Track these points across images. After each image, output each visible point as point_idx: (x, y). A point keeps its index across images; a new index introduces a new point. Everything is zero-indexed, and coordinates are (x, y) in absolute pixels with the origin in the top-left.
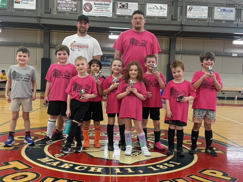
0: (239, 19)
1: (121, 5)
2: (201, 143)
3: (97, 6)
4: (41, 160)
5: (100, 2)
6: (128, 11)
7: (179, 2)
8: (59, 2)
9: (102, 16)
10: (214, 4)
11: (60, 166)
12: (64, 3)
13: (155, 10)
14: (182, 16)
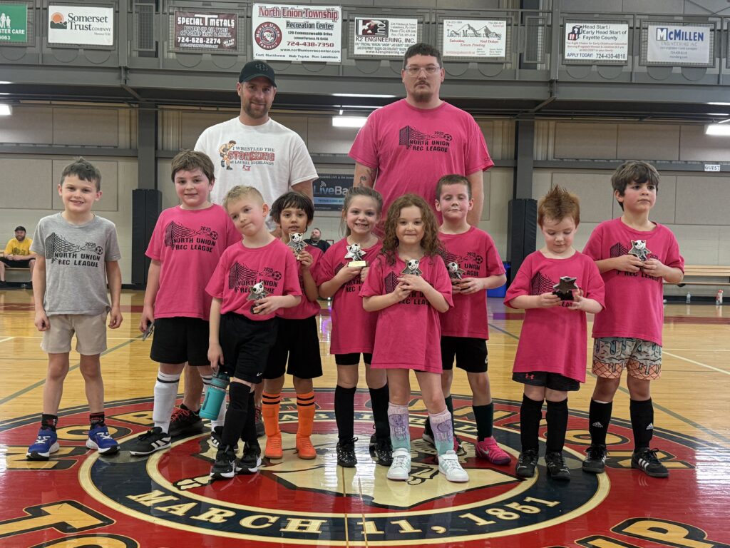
0: (724, 60)
1: (366, 27)
2: (619, 440)
3: (294, 30)
4: (138, 500)
5: (306, 20)
6: (388, 45)
7: (541, 14)
8: (181, 20)
9: (311, 59)
10: (647, 17)
11: (197, 516)
12: (197, 26)
13: (468, 40)
14: (551, 54)
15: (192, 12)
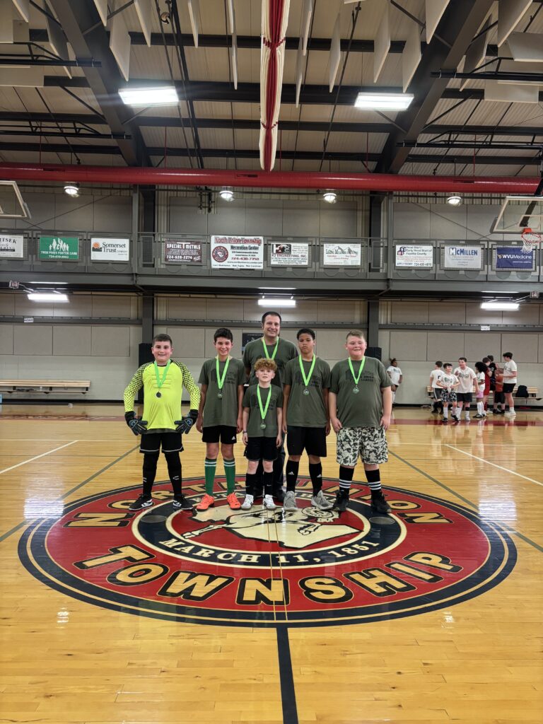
0: (490, 266)
3: (236, 251)
4: (164, 544)
5: (243, 245)
6: (291, 259)
7: (382, 240)
8: (169, 246)
9: (245, 267)
11: (195, 553)
12: (178, 249)
14: (387, 263)
15: (175, 241)
